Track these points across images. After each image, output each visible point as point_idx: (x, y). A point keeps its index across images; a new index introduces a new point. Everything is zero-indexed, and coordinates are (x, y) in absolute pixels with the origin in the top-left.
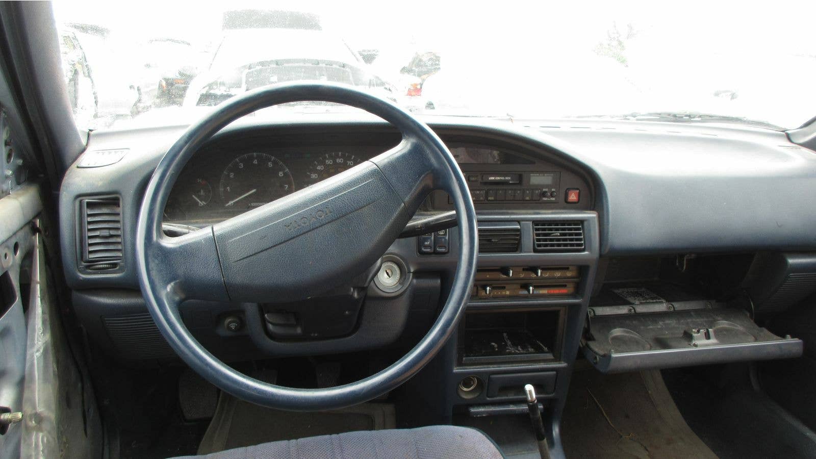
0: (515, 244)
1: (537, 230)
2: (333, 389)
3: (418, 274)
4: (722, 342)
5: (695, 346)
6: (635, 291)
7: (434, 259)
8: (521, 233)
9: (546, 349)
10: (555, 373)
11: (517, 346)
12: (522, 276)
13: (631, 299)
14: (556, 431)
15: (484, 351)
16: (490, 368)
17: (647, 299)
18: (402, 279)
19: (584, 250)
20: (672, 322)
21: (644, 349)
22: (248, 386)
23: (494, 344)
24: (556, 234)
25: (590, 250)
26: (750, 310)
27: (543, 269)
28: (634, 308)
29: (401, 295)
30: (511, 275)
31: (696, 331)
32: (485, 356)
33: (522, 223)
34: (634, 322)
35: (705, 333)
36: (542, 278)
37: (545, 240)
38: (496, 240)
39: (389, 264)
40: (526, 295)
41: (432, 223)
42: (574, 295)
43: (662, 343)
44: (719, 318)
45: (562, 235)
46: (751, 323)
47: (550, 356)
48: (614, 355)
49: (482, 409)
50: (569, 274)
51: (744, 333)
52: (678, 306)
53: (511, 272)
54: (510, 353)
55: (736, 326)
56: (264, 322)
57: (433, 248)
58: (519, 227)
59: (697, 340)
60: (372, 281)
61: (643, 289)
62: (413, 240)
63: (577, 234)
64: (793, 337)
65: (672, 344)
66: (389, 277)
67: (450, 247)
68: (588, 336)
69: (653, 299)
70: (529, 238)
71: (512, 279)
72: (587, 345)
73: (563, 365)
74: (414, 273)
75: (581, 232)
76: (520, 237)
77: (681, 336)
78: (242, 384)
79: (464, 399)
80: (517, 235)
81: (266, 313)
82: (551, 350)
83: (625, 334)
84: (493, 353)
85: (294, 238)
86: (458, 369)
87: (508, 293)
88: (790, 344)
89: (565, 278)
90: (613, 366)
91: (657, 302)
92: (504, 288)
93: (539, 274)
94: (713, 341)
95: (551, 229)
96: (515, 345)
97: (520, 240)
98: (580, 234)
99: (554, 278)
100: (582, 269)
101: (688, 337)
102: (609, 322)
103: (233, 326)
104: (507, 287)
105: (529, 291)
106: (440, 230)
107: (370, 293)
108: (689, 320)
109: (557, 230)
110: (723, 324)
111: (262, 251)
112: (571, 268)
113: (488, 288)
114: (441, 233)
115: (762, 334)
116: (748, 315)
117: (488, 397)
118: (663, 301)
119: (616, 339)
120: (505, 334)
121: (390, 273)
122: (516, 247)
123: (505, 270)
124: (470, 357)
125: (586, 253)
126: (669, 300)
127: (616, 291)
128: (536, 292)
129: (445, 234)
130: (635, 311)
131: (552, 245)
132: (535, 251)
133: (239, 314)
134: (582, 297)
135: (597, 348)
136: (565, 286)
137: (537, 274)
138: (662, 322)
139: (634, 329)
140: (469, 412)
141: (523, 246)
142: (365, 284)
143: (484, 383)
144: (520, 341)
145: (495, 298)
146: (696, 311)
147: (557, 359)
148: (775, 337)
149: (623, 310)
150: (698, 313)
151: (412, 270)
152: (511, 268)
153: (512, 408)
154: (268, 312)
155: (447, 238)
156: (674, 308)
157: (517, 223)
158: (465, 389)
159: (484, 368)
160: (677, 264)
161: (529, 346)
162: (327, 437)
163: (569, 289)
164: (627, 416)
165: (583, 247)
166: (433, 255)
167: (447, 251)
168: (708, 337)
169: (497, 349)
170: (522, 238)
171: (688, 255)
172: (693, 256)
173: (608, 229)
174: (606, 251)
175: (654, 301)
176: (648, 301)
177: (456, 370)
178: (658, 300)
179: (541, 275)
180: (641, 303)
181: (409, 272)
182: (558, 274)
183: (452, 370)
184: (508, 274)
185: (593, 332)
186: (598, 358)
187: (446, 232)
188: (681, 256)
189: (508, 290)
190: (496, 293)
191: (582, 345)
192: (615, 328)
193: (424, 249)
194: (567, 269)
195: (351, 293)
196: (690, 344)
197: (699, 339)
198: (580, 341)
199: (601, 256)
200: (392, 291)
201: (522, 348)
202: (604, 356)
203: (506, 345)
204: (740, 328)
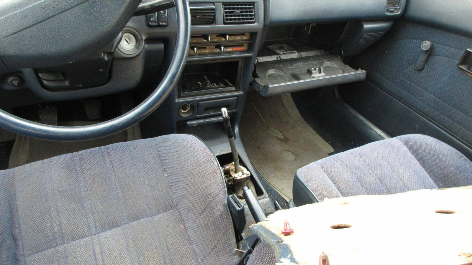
0: (211, 19)
1: (226, 9)
2: (98, 125)
3: (149, 41)
4: (327, 74)
5: (313, 77)
6: (280, 46)
7: (158, 30)
8: (215, 11)
9: (231, 84)
10: (236, 98)
11: (213, 83)
12: (216, 40)
13: (278, 51)
14: (237, 130)
15: (194, 88)
16: (198, 98)
17: (287, 51)
18: (138, 44)
19: (254, 22)
20: (300, 64)
21: (286, 81)
22: (34, 129)
23: (199, 83)
24: (238, 12)
25: (258, 22)
26: (341, 55)
27: (229, 35)
28: (280, 57)
29: (138, 56)
30: (210, 40)
31: (314, 69)
32: (195, 91)
33: (216, 4)
34: (280, 65)
35: (319, 70)
36: (229, 41)
37: (231, 16)
38: (199, 16)
39: (127, 34)
40: (219, 52)
41: (156, 5)
42: (248, 51)
43: (296, 77)
44: (325, 61)
45: (241, 12)
46: (341, 63)
47: (233, 88)
48: (270, 86)
49: (194, 122)
50: (245, 38)
51: (337, 69)
52: (304, 54)
53: (210, 37)
54: (210, 88)
55: (334, 65)
56: (39, 80)
57: (157, 22)
58: (213, 7)
59: (315, 74)
60: (117, 48)
61: (285, 45)
62: (142, 18)
63: (250, 12)
64: (362, 70)
65: (301, 77)
66: (128, 43)
67: (169, 21)
68: (255, 75)
69: (290, 51)
70: (220, 15)
71: (210, 42)
72: (254, 80)
73: (241, 93)
74: (146, 40)
75: (253, 10)
76: (215, 15)
77: (306, 72)
78: (29, 128)
79: (184, 117)
80: (213, 13)
81: (40, 73)
82: (234, 85)
83: (275, 73)
84: (199, 88)
85: (50, 17)
86: (178, 100)
87: (208, 51)
88: (361, 73)
89: (243, 40)
90: (270, 92)
91: (292, 53)
92: (205, 48)
93: (227, 39)
94: (322, 74)
95: (234, 9)
96: (212, 83)
97: (214, 16)
98: (252, 12)
99: (236, 41)
100: (253, 35)
101: (310, 72)
102: (266, 66)
103: (15, 83)
104: (207, 47)
105: (221, 49)
106: (161, 10)
107: (115, 55)
108: (310, 63)
109: (238, 9)
110: (327, 64)
111: (25, 29)
112: (246, 34)
113: (195, 49)
114: (162, 12)
115: (346, 69)
116: (340, 58)
117: (198, 115)
118: (296, 51)
119: (270, 76)
120: (205, 76)
121: (128, 41)
122: (212, 21)
123: (205, 37)
124: (186, 92)
125: (256, 24)
126: (299, 51)
127: (270, 47)
128: (226, 50)
129: (165, 13)
130: (280, 58)
131: (235, 19)
132: (225, 23)
133: (19, 74)
134: (253, 52)
135: (260, 82)
136: (242, 45)
137: (225, 38)
138: (296, 65)
139: (280, 69)
140: (186, 124)
141: (217, 20)
142: (112, 51)
143: (195, 107)
144: (215, 80)
145: (200, 55)
146: (313, 57)
147: (237, 90)
148: (353, 70)
149: (274, 58)
150: (314, 58)
151: (144, 39)
152: (209, 35)
153: (212, 119)
154: (41, 72)
155: (166, 15)
156: (301, 56)
157: (212, 4)
158: (183, 111)
159: (195, 98)
160: (306, 30)
161: (221, 83)
162: (98, 148)
163: (245, 48)
164: (272, 116)
165: (254, 20)
166: (158, 28)
167: (167, 24)
168: (320, 72)
169: (201, 86)
170: (216, 14)
171: (312, 24)
172: (315, 24)
173: (269, 8)
174: (267, 22)
175: (291, 52)
176: (287, 52)
177: (177, 101)
178: (293, 52)
179: (228, 39)
180: (284, 54)
181: (142, 40)
182: (238, 38)
183: (174, 101)
184: (207, 39)
185: (258, 72)
186: (261, 88)
187: (165, 11)
188: (308, 24)
189: (208, 49)
190: (200, 51)
191: (251, 80)
192: (270, 69)
193: (151, 23)
194: (244, 34)
195: (102, 57)
196: (311, 77)
197: (316, 73)
198: (250, 78)
199: (264, 26)
200: (131, 53)
201: (217, 85)
202: (265, 86)
203: (207, 83)
204: (336, 66)
